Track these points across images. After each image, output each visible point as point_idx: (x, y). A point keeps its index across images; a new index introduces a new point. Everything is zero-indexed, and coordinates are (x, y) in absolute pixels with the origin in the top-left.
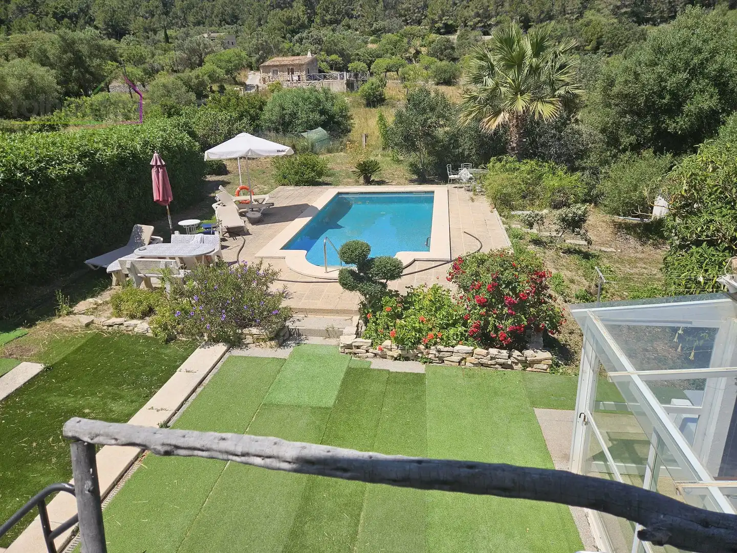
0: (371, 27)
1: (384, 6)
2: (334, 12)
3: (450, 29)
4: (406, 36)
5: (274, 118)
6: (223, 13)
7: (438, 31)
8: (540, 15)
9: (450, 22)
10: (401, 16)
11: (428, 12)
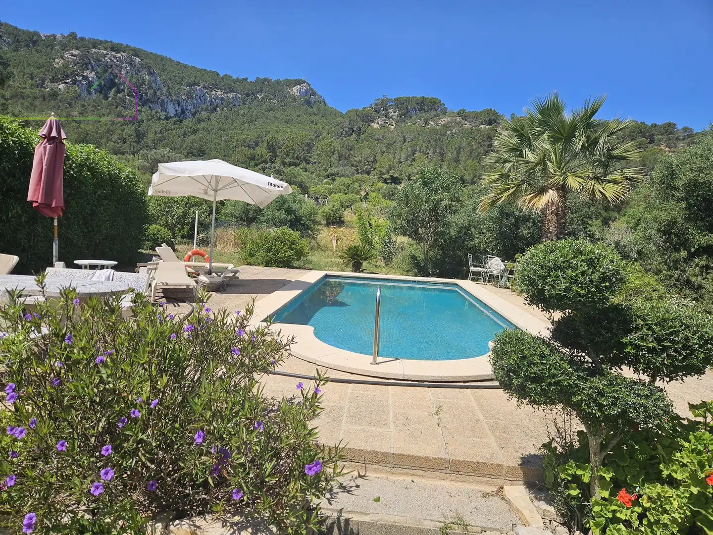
0: (326, 172)
1: (339, 157)
2: (293, 157)
3: (395, 181)
4: (357, 182)
5: (236, 213)
6: (191, 147)
7: (385, 181)
8: (473, 179)
9: (396, 175)
10: (353, 165)
11: (377, 165)
